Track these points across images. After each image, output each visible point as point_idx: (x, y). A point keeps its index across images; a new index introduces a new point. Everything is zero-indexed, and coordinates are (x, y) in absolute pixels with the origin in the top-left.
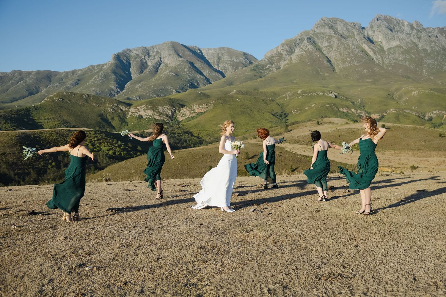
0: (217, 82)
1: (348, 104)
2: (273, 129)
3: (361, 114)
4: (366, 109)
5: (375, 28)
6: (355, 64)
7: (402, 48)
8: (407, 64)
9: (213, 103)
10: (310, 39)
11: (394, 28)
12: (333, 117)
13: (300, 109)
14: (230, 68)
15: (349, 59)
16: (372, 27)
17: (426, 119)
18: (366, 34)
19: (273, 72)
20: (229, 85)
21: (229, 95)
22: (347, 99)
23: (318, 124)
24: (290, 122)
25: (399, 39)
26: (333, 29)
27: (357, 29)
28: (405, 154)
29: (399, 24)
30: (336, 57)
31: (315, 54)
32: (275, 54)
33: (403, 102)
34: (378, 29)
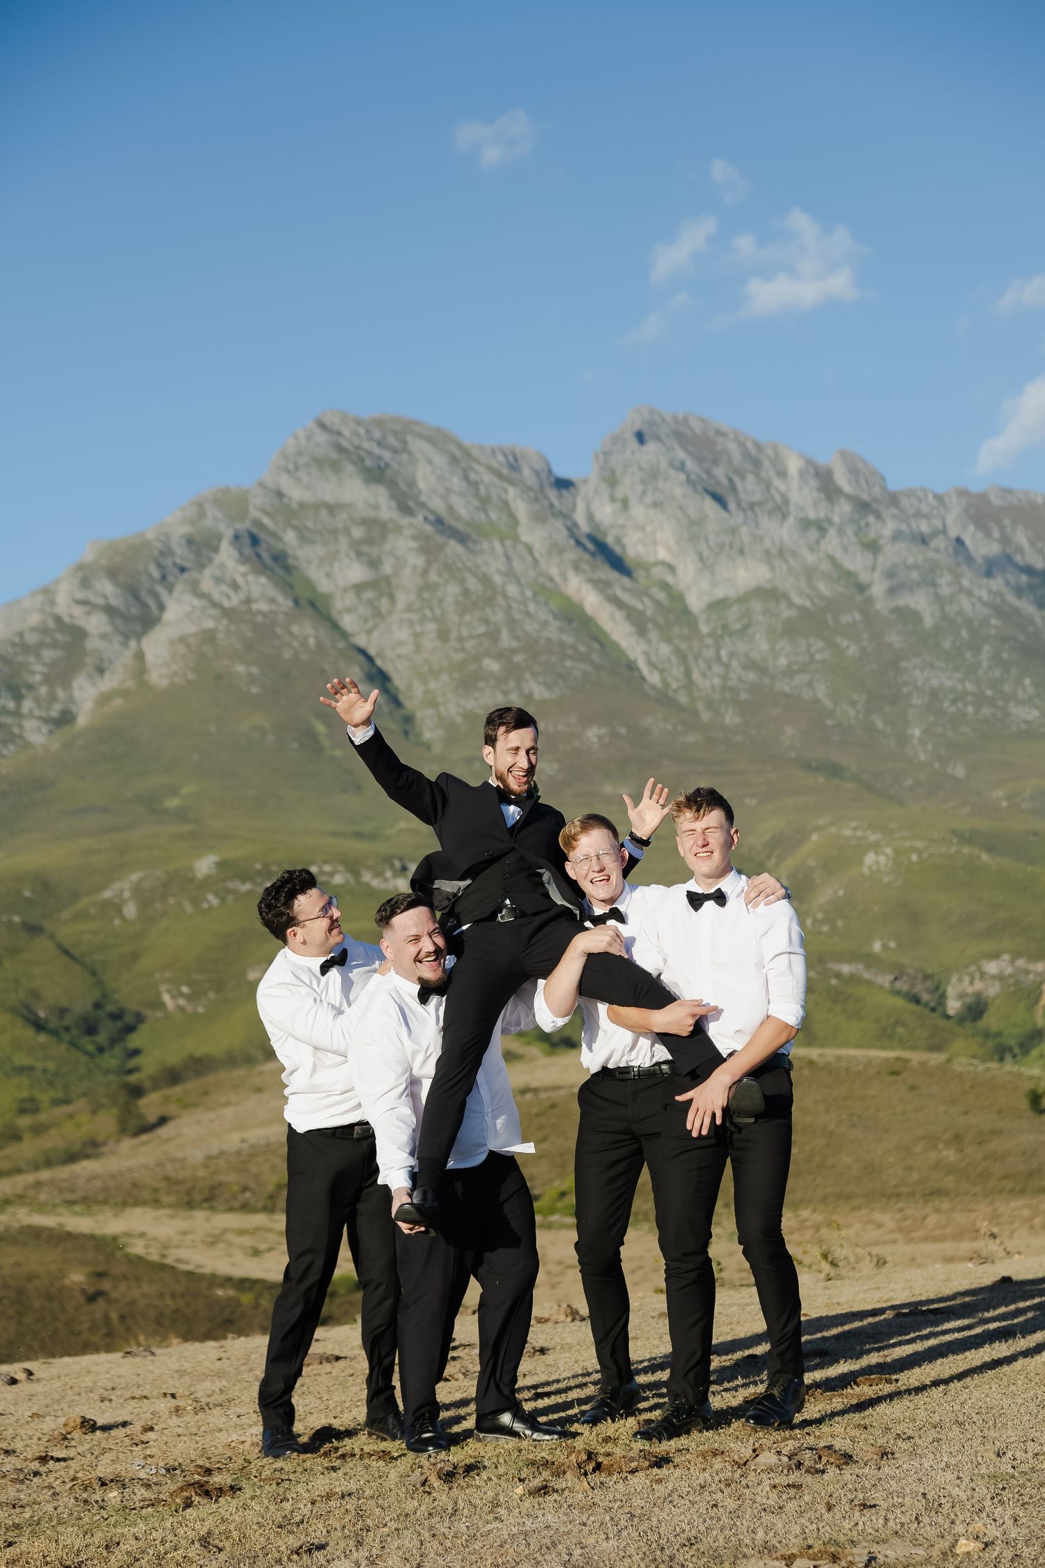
2: (43, 1117)
5: (629, 484)
6: (531, 693)
7: (783, 605)
8: (821, 691)
10: (252, 542)
11: (733, 488)
13: (215, 976)
15: (495, 667)
16: (612, 480)
17: (951, 1012)
18: (580, 517)
19: (27, 745)
24: (149, 1065)
25: (767, 553)
26: (392, 485)
27: (530, 489)
28: (857, 1226)
29: (757, 463)
30: (418, 648)
31: (292, 635)
32: (32, 629)
33: (820, 916)
34: (644, 493)
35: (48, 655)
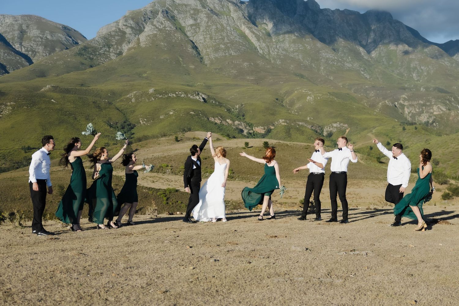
0: (19, 70)
1: (222, 113)
2: (110, 147)
3: (240, 127)
4: (247, 119)
6: (231, 54)
8: (300, 57)
9: (11, 105)
10: (166, 13)
12: (201, 131)
13: (153, 117)
14: (40, 49)
15: (223, 47)
17: (324, 135)
19: (111, 59)
20: (39, 77)
21: (38, 92)
22: (220, 105)
23: (177, 140)
24: (136, 136)
30: (205, 41)
31: (175, 36)
32: (113, 31)
33: (295, 111)
34: (261, 6)
35: (117, 38)
